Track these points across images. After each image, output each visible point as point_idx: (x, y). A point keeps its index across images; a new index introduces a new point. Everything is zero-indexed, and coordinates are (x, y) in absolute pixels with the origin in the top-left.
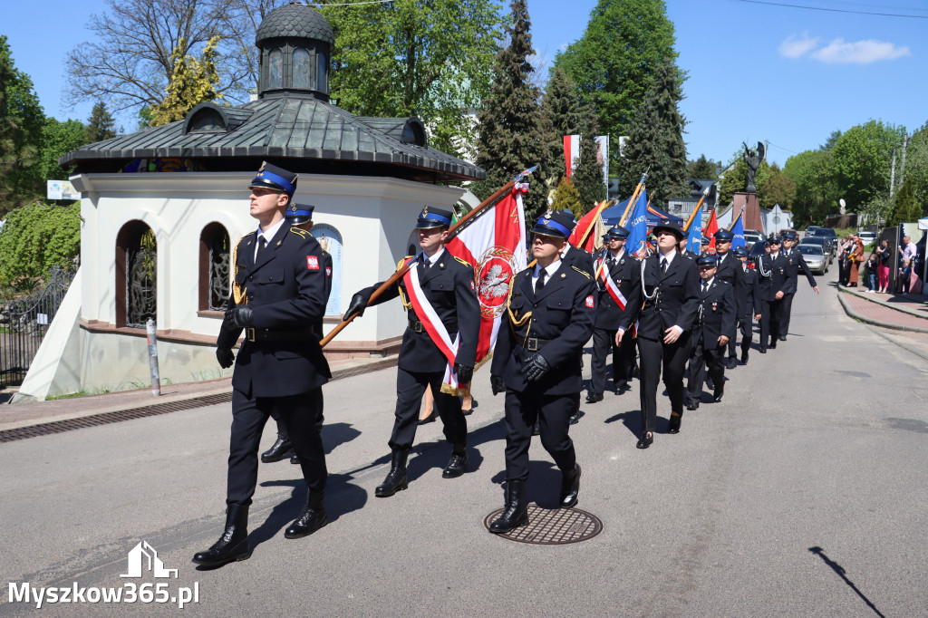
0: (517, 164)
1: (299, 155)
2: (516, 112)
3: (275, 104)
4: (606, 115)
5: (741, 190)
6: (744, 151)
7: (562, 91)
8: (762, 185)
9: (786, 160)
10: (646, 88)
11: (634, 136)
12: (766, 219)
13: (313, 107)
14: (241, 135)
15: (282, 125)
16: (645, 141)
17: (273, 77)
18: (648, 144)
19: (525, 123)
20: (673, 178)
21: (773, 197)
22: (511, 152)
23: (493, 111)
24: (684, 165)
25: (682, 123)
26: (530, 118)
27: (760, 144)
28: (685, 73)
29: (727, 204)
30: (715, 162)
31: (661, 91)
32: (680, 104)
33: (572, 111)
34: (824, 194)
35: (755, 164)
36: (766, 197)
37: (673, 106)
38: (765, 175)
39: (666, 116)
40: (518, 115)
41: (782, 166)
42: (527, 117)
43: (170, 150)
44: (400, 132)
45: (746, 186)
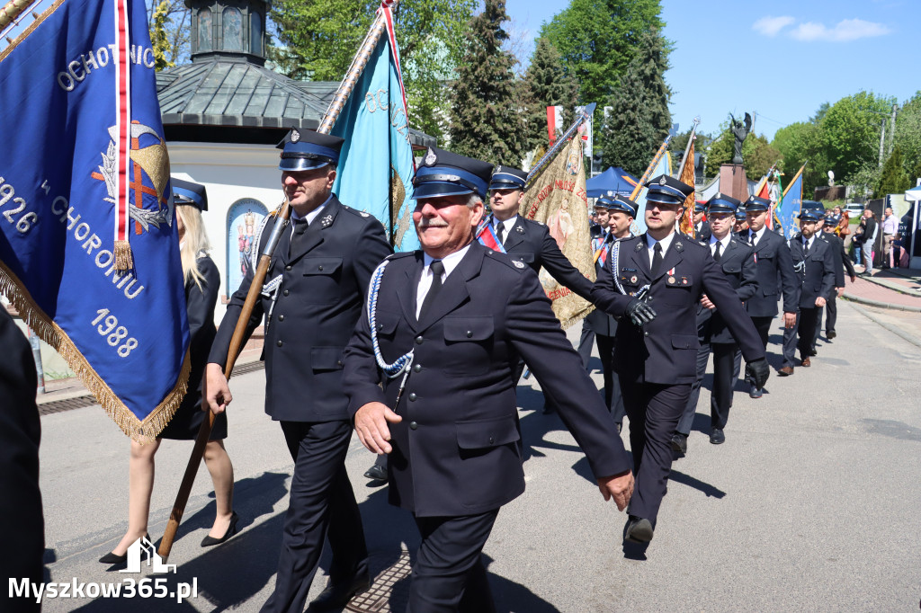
0: (490, 134)
1: (217, 122)
2: (490, 80)
3: (203, 69)
4: (592, 86)
5: (727, 162)
7: (546, 61)
8: (749, 157)
9: (775, 132)
10: (632, 58)
11: (618, 106)
13: (244, 71)
15: (204, 91)
16: (629, 111)
17: (202, 39)
18: (632, 114)
19: (499, 92)
21: (760, 168)
22: (485, 122)
23: (465, 79)
25: (669, 93)
26: (504, 86)
27: (747, 115)
28: (672, 44)
29: (714, 176)
30: (705, 135)
31: (647, 61)
32: (666, 74)
33: (557, 82)
34: (812, 166)
35: (742, 135)
36: (753, 168)
37: (659, 76)
39: (652, 87)
40: (492, 83)
42: (501, 85)
45: (732, 157)
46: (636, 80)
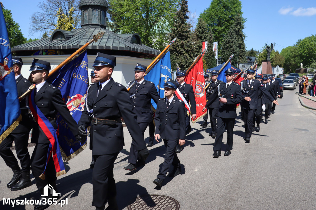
0: (183, 51)
1: (90, 48)
2: (182, 33)
3: (85, 30)
4: (218, 35)
5: (265, 60)
6: (266, 46)
7: (202, 26)
8: (272, 58)
9: (282, 50)
10: (231, 25)
11: (226, 41)
12: (274, 70)
13: (99, 31)
14: (70, 41)
15: (86, 37)
16: (230, 43)
17: (85, 20)
18: (231, 44)
19: (186, 37)
20: (241, 56)
21: (276, 62)
22: (181, 47)
23: (174, 33)
24: (245, 52)
25: (244, 37)
27: (272, 44)
28: (245, 19)
29: (260, 65)
30: (257, 51)
31: (236, 26)
32: (243, 30)
33: (205, 33)
34: (295, 61)
35: (270, 51)
36: (274, 62)
37: (241, 31)
38: (274, 55)
39: (238, 34)
40: (183, 34)
41: (280, 52)
43: (45, 47)
44: (130, 39)
45: (267, 59)
46: (233, 32)
